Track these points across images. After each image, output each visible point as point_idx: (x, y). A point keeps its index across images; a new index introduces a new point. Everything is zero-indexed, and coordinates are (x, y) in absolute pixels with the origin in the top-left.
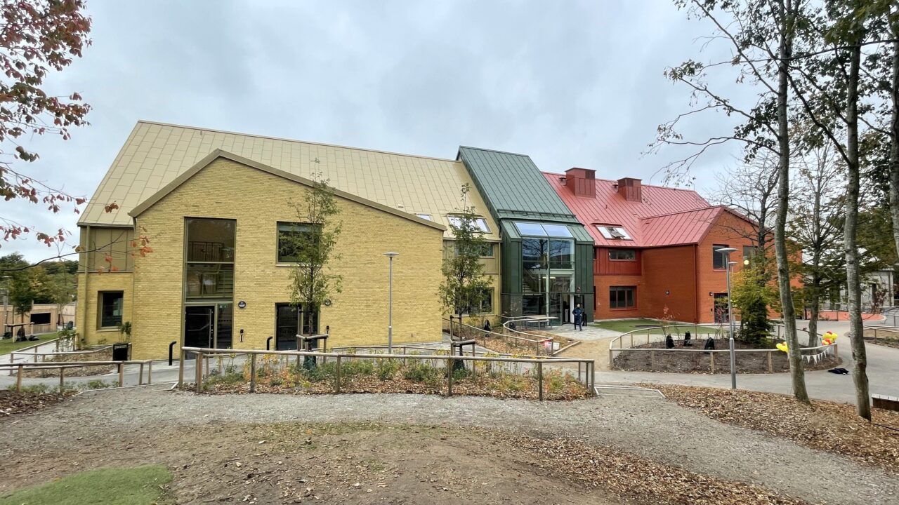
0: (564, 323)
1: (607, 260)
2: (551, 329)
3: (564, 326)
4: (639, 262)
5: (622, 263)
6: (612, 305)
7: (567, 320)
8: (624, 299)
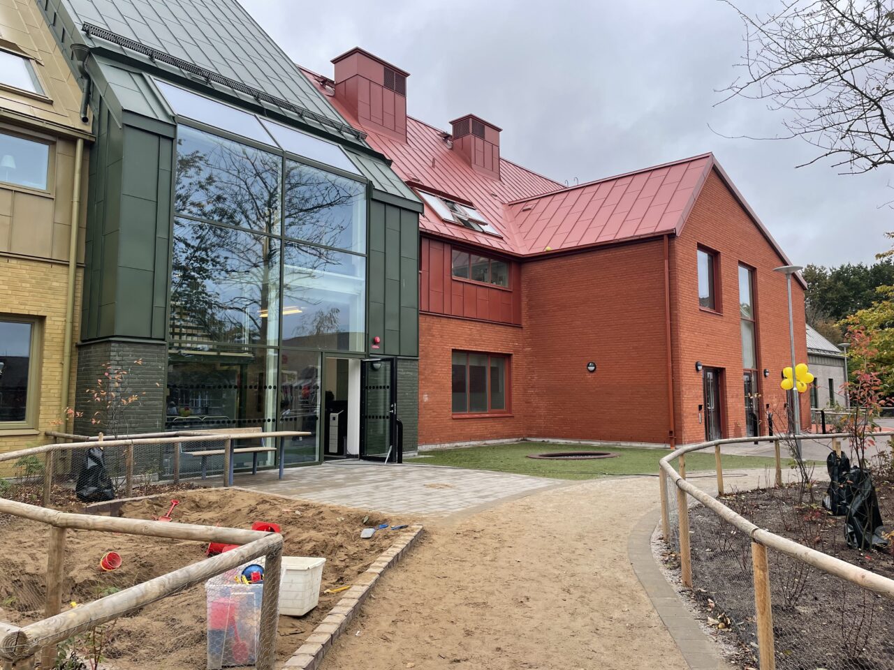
0: (327, 456)
1: (447, 278)
2: (280, 477)
3: (328, 467)
4: (515, 293)
5: (480, 289)
6: (458, 406)
7: (334, 448)
8: (483, 390)
